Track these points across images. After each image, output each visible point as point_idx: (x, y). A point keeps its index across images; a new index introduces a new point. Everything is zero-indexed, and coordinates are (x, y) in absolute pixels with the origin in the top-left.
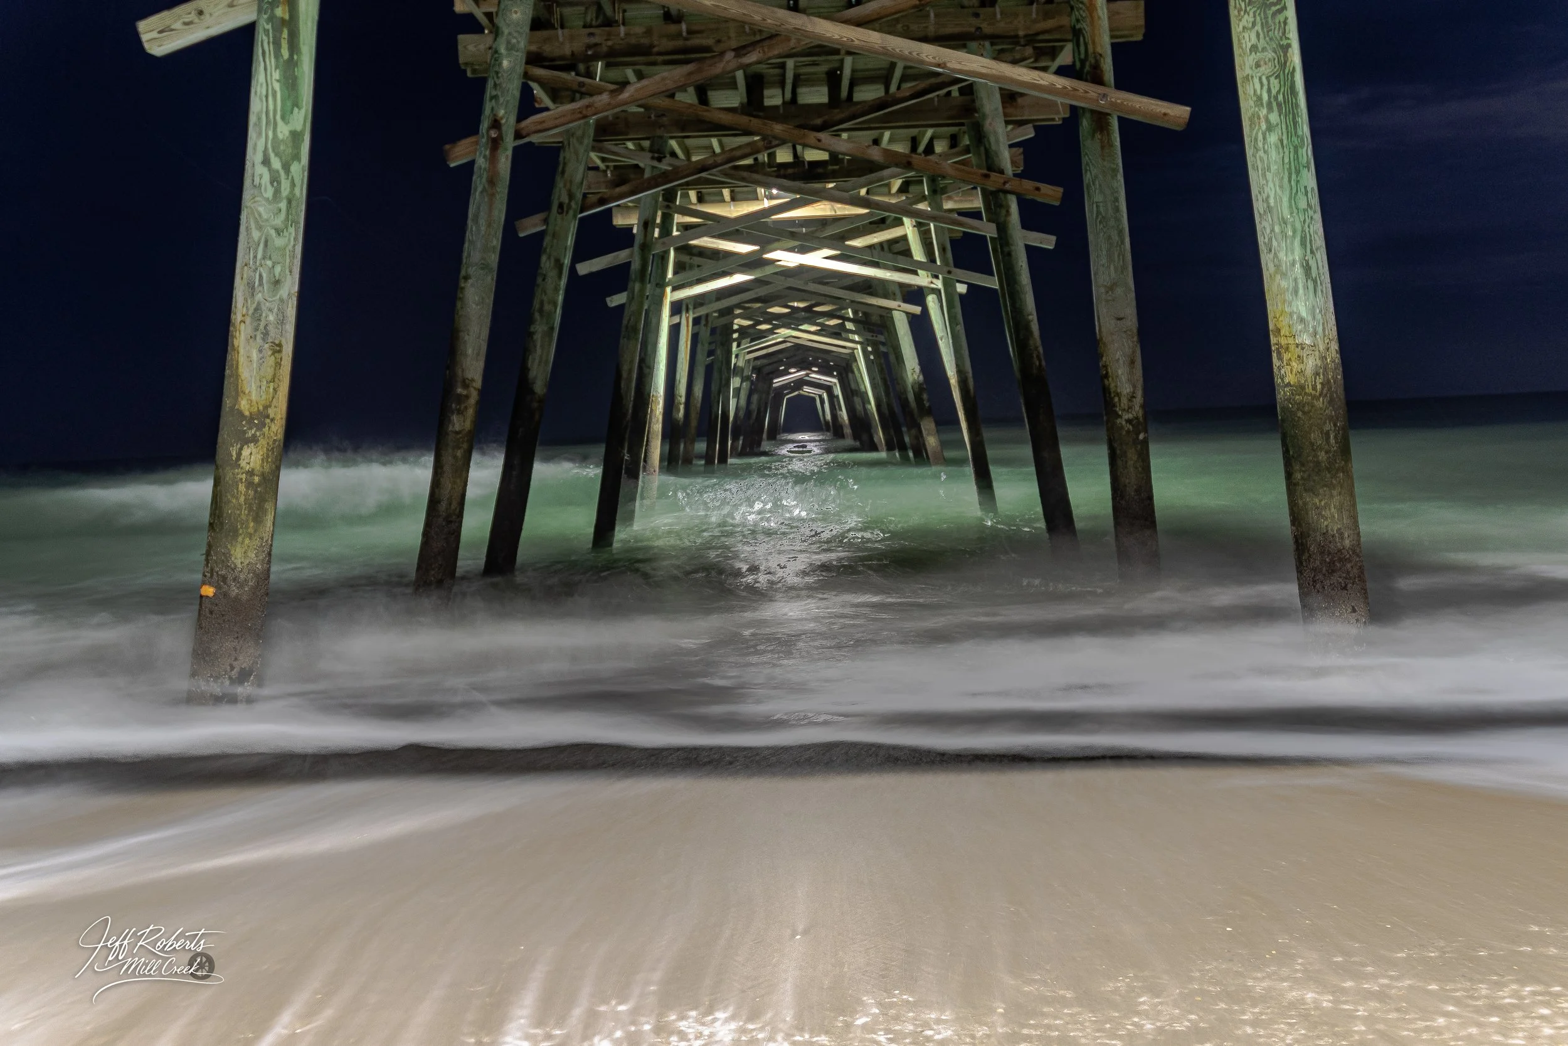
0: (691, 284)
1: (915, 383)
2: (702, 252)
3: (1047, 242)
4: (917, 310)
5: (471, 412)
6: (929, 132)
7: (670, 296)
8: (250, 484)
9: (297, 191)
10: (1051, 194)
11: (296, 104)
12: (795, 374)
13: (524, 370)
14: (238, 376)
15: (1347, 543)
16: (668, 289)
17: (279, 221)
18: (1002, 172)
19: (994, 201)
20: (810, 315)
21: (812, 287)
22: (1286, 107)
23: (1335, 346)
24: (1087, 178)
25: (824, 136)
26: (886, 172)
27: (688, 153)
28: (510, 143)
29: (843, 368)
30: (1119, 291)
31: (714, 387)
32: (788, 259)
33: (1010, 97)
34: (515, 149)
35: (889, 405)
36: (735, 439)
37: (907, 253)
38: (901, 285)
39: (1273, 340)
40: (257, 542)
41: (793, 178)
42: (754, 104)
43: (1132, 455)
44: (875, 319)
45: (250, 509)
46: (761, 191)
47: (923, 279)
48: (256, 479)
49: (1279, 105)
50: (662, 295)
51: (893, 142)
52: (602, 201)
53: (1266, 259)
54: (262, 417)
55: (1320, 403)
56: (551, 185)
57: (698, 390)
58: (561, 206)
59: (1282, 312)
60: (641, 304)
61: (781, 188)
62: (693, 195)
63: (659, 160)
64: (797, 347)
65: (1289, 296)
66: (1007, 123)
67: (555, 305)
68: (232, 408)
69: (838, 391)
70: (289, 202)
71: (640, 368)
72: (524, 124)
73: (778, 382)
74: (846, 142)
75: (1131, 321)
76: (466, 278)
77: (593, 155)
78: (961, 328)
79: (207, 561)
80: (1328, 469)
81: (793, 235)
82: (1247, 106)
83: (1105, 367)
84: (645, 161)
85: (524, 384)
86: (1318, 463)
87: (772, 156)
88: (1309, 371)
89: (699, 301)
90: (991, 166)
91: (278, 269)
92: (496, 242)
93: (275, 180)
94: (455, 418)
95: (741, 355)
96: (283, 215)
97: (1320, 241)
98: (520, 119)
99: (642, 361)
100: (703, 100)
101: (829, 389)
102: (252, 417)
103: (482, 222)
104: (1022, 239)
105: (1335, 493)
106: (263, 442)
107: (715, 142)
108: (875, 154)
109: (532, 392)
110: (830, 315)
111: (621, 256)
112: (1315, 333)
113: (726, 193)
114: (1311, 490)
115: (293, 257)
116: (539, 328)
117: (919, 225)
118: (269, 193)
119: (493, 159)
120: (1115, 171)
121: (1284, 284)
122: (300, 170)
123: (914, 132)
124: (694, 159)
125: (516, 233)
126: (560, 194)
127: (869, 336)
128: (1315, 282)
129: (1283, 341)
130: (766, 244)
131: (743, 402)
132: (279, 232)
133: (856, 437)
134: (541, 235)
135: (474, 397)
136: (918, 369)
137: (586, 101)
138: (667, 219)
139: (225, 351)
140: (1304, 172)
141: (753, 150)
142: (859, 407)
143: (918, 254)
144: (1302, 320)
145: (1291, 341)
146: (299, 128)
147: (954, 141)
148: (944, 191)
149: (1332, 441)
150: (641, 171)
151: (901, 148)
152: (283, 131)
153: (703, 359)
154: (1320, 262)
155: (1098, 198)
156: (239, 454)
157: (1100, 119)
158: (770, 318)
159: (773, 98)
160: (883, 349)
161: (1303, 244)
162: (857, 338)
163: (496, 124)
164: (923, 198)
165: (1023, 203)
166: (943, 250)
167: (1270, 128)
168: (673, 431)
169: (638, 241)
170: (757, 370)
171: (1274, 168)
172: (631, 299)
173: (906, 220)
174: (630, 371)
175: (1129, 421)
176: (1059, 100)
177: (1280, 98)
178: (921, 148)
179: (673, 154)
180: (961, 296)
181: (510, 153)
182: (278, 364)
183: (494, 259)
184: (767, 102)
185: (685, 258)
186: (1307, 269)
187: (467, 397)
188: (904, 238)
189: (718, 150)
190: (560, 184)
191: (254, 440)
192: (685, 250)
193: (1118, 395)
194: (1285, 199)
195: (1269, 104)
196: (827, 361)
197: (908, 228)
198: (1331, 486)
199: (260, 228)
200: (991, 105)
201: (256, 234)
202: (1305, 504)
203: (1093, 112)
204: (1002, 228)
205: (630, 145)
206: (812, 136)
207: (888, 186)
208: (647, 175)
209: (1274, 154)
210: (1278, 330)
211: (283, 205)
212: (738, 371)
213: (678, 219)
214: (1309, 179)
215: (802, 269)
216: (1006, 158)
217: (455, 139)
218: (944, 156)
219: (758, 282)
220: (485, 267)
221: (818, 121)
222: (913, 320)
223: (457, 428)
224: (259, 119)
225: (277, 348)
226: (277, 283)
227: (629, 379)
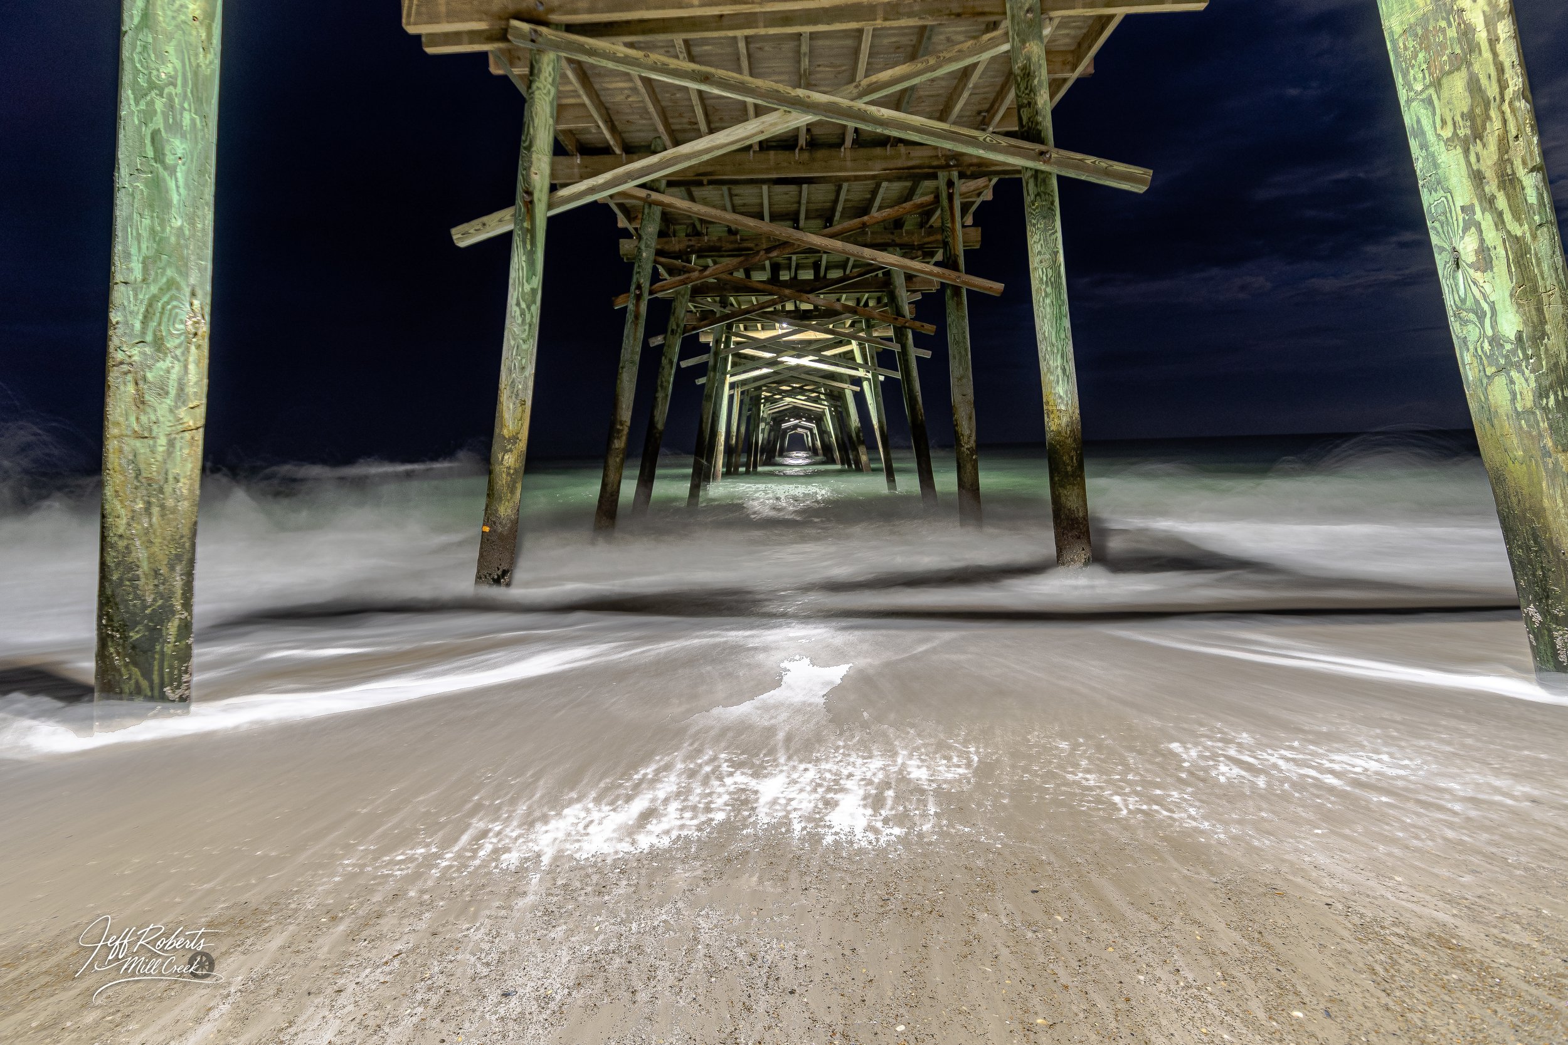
0: (740, 373)
1: (856, 427)
2: (746, 357)
3: (927, 354)
4: (858, 389)
5: (624, 438)
6: (867, 295)
7: (729, 379)
8: (508, 474)
9: (534, 320)
10: (929, 329)
11: (534, 274)
12: (793, 422)
13: (652, 416)
14: (502, 417)
15: (1081, 514)
16: (728, 376)
17: (524, 336)
18: (904, 317)
19: (900, 333)
20: (802, 391)
21: (803, 376)
22: (1056, 285)
23: (1077, 411)
24: (949, 320)
25: (810, 296)
26: (843, 316)
27: (739, 304)
28: (646, 297)
29: (819, 419)
30: (964, 381)
31: (751, 428)
32: (791, 361)
33: (909, 278)
34: (649, 300)
35: (842, 439)
36: (762, 455)
37: (853, 359)
38: (850, 376)
39: (1045, 407)
40: (512, 504)
41: (795, 318)
42: (774, 279)
43: (969, 467)
44: (836, 393)
45: (509, 487)
46: (777, 325)
47: (861, 373)
48: (512, 471)
49: (1052, 284)
50: (725, 378)
51: (847, 299)
52: (695, 328)
53: (1043, 366)
54: (515, 439)
55: (1069, 441)
56: (667, 320)
57: (743, 429)
58: (672, 331)
59: (1051, 393)
60: (714, 384)
61: (789, 324)
62: (742, 326)
63: (724, 307)
64: (795, 407)
65: (1054, 385)
66: (908, 291)
67: (669, 383)
68: (499, 434)
69: (815, 431)
70: (530, 325)
71: (713, 417)
72: (654, 287)
73: (784, 426)
74: (823, 299)
75: (971, 396)
76: (622, 368)
77: (689, 304)
78: (881, 399)
79: (486, 514)
80: (1072, 476)
81: (794, 349)
82: (1035, 284)
83: (956, 420)
84: (717, 308)
85: (652, 424)
86: (1067, 472)
87: (783, 307)
88: (1063, 425)
89: (744, 382)
90: (899, 313)
91: (524, 361)
92: (639, 349)
93: (523, 314)
94: (616, 441)
95: (765, 411)
96: (527, 333)
97: (1071, 356)
98: (652, 284)
99: (714, 413)
100: (748, 276)
101: (811, 430)
102: (509, 439)
103: (631, 338)
104: (914, 352)
105: (1075, 488)
106: (515, 452)
107: (754, 298)
108: (838, 307)
109: (656, 428)
110: (812, 391)
111: (704, 358)
112: (1067, 404)
113: (759, 326)
114: (1063, 487)
115: (532, 355)
116: (660, 395)
117: (860, 344)
118: (520, 321)
119: (637, 305)
120: (963, 317)
121: (1052, 378)
122: (536, 309)
123: (858, 295)
124: (743, 307)
125: (648, 344)
126: (672, 325)
127: (832, 402)
128: (1068, 377)
129: (1050, 408)
130: (779, 352)
131: (766, 435)
132: (524, 341)
133: (824, 455)
134: (661, 346)
135: (626, 430)
136: (858, 420)
137: (686, 276)
138: (728, 339)
139: (496, 404)
140: (1064, 319)
141: (773, 303)
142: (826, 440)
143: (859, 360)
144: (1061, 397)
145: (1054, 408)
146: (535, 287)
147: (879, 300)
148: (873, 326)
149: (1075, 461)
150: (715, 313)
151: (850, 303)
152: (527, 288)
153: (746, 413)
154: (1071, 367)
155: (955, 331)
156: (503, 458)
157: (957, 290)
158: (781, 392)
159: (785, 276)
160: (839, 409)
161: (1062, 357)
162: (826, 403)
163: (639, 287)
164: (863, 330)
165: (915, 334)
166: (872, 358)
167: (1047, 295)
168: (729, 450)
169: (712, 350)
170: (774, 419)
171: (1048, 316)
172: (708, 380)
173: (853, 342)
174: (708, 418)
175: (968, 449)
176: (935, 279)
177: (1053, 279)
178: (862, 304)
179: (732, 305)
180: (881, 382)
181: (646, 302)
182: (523, 411)
183: (637, 358)
184: (782, 278)
185: (737, 360)
186: (1064, 370)
187: (622, 430)
188: (852, 351)
189: (755, 303)
190: (672, 319)
191: (511, 450)
192: (737, 355)
193: (962, 435)
194: (1054, 333)
195: (1047, 282)
196: (810, 415)
197: (854, 346)
198: (1074, 485)
199: (514, 339)
200: (899, 281)
201: (512, 343)
202: (1060, 494)
203: (952, 285)
204: (904, 347)
205: (709, 299)
206: (805, 296)
207: (844, 323)
208: (718, 315)
209: (1048, 309)
210: (1048, 403)
211: (527, 327)
212: (764, 419)
213: (734, 339)
214: (1067, 323)
215: (798, 367)
216: (907, 309)
217: (617, 295)
218: (874, 308)
219: (775, 373)
220: (632, 362)
221: (808, 288)
222: (855, 394)
223: (617, 446)
224: (515, 281)
225: (523, 403)
226: (523, 368)
227: (707, 423)
